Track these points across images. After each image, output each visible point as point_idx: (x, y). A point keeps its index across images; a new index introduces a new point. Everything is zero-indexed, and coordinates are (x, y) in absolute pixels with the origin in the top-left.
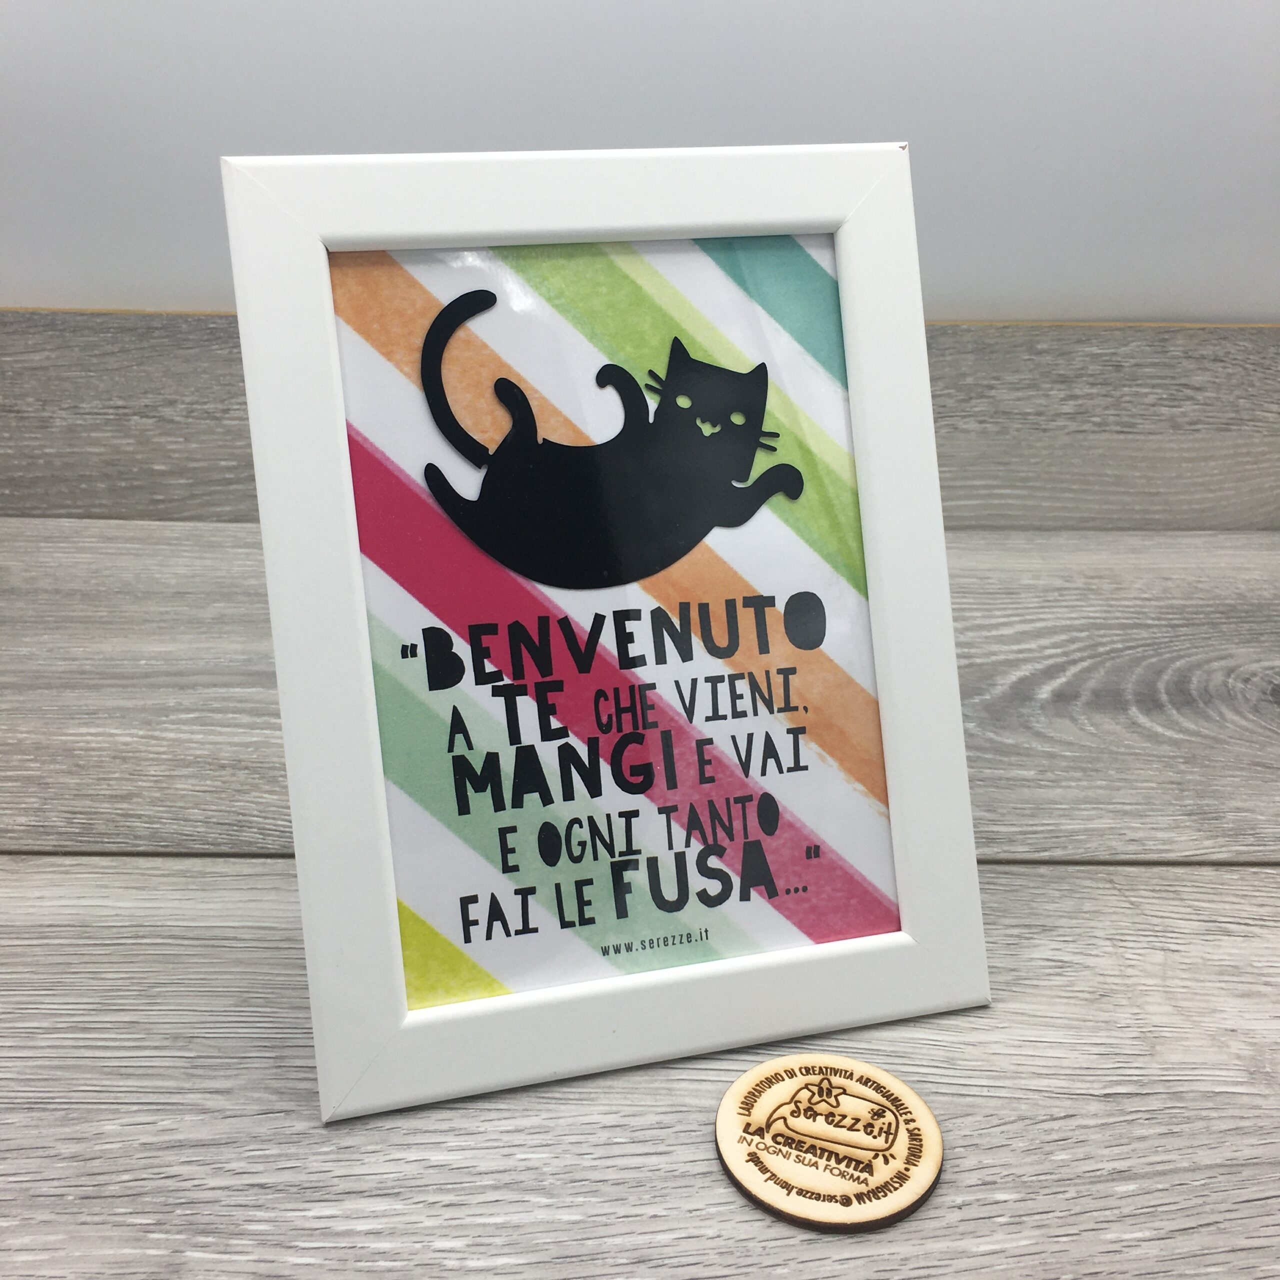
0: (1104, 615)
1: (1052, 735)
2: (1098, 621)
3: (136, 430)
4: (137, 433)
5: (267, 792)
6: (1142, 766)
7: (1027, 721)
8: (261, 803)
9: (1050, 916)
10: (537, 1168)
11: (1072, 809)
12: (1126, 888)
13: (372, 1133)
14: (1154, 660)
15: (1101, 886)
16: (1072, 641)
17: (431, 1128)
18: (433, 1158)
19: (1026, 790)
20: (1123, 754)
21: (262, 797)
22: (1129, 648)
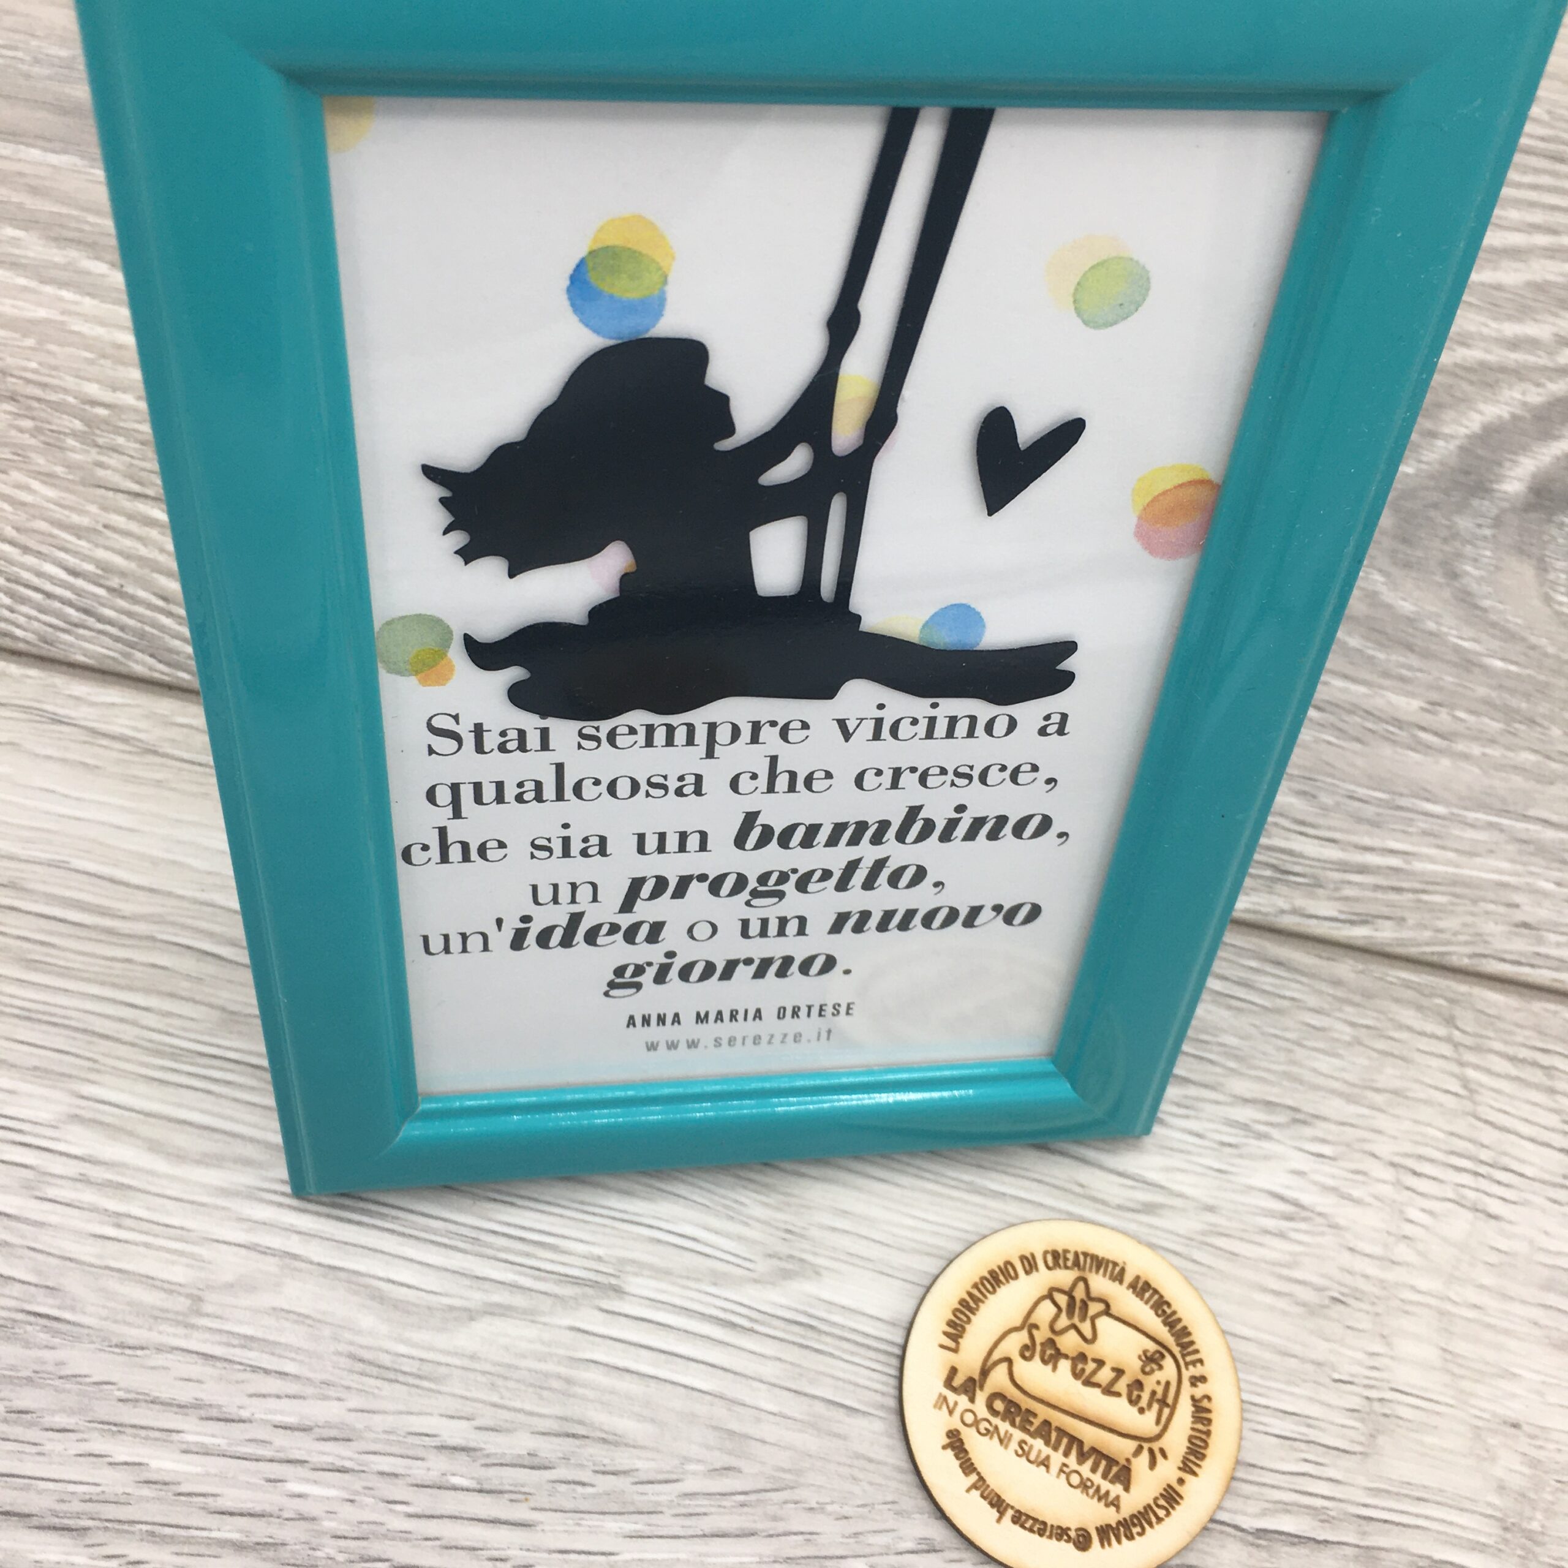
5: (39, 475)
7: (1459, 555)
8: (23, 504)
9: (1317, 1088)
10: (314, 1519)
12: (1468, 1041)
13: (68, 1386)
15: (1430, 1027)
17: (165, 1394)
18: (154, 1464)
19: (1387, 750)
21: (27, 488)
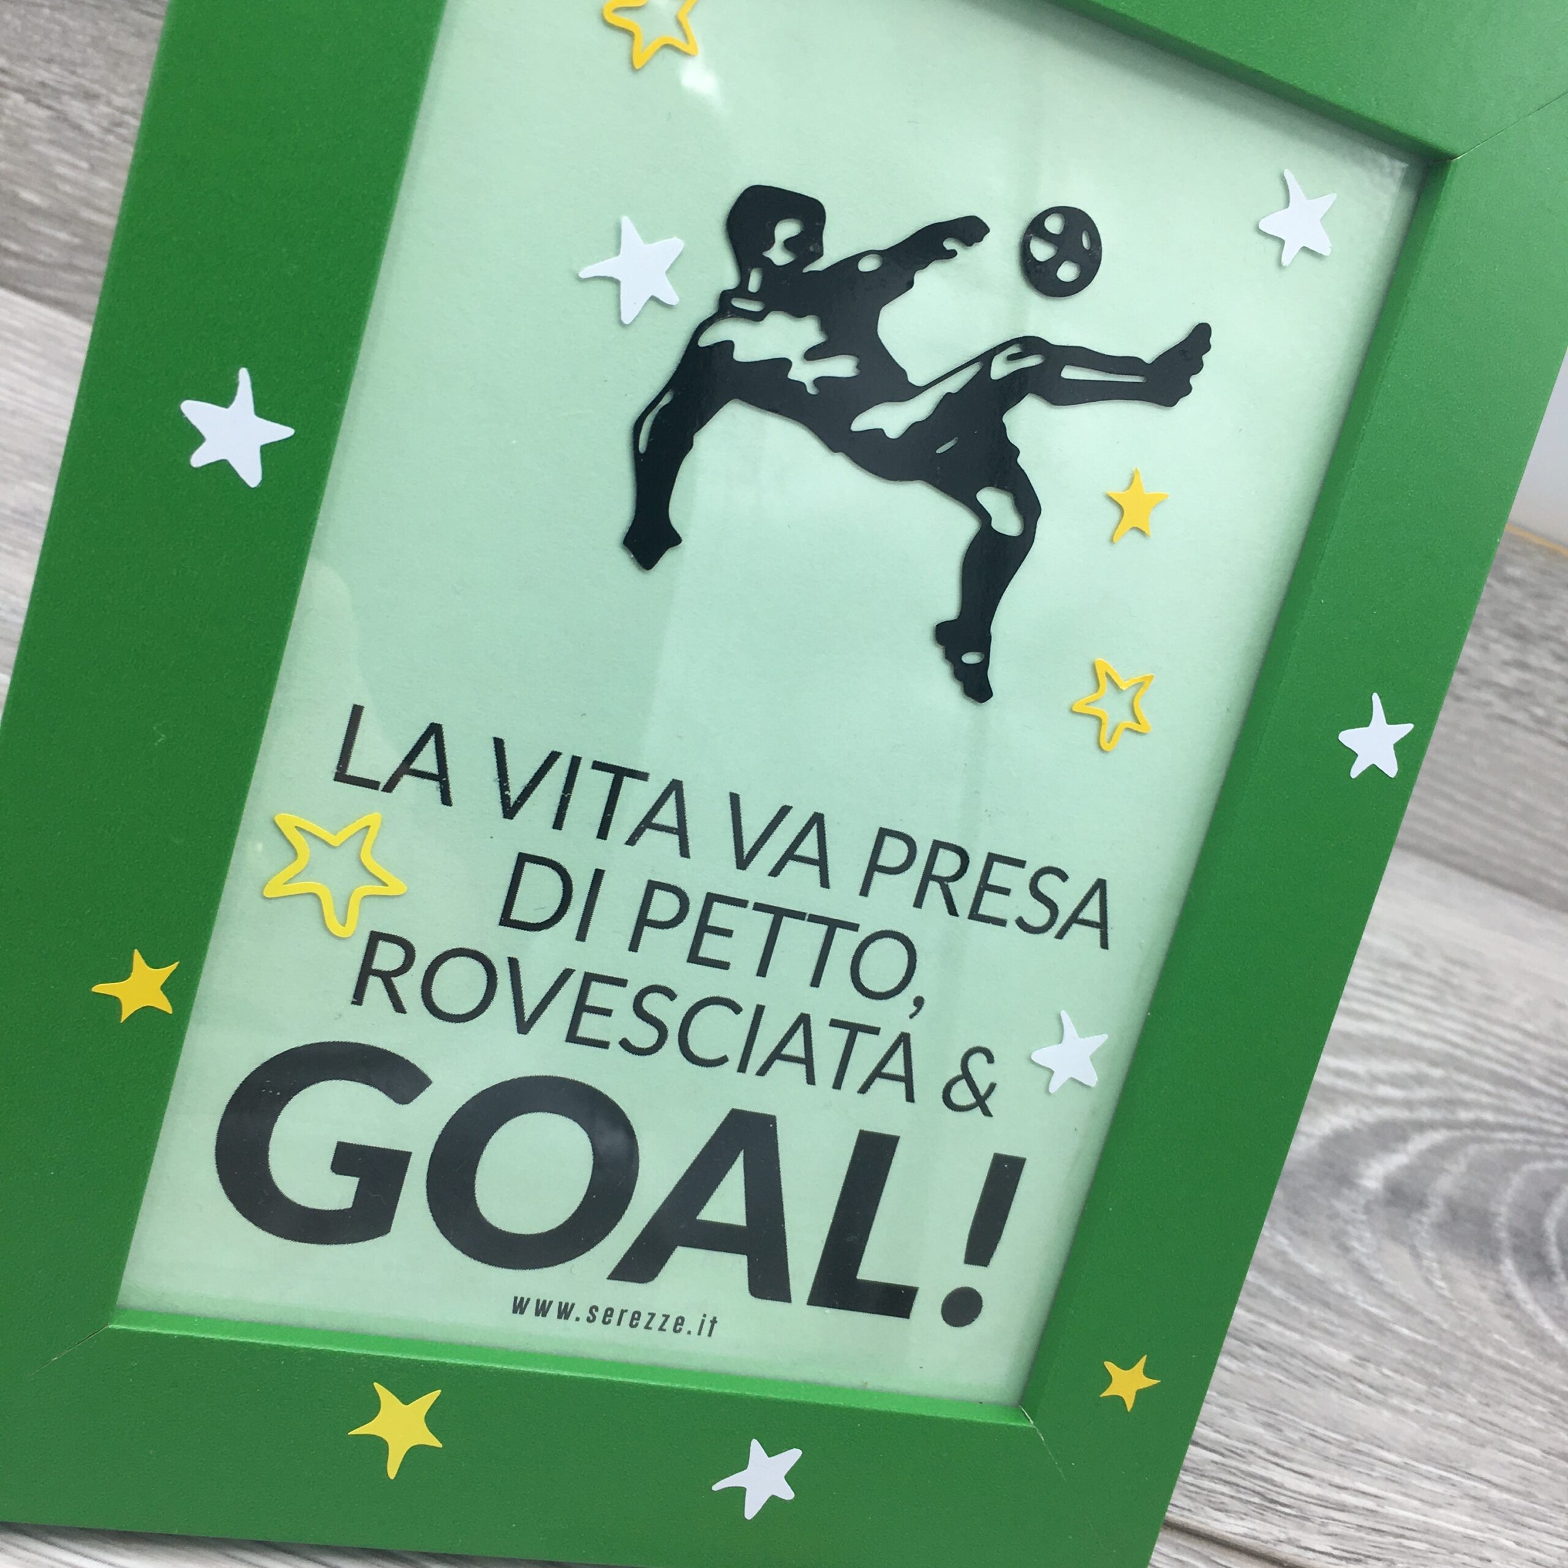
0: (1468, 1044)
1: (1380, 1277)
2: (1459, 1053)
3: (12, 117)
4: (12, 123)
6: (1520, 1402)
11: (1406, 1467)
14: (1540, 1166)
16: (1421, 1080)
20: (1491, 1362)
22: (1505, 1127)
